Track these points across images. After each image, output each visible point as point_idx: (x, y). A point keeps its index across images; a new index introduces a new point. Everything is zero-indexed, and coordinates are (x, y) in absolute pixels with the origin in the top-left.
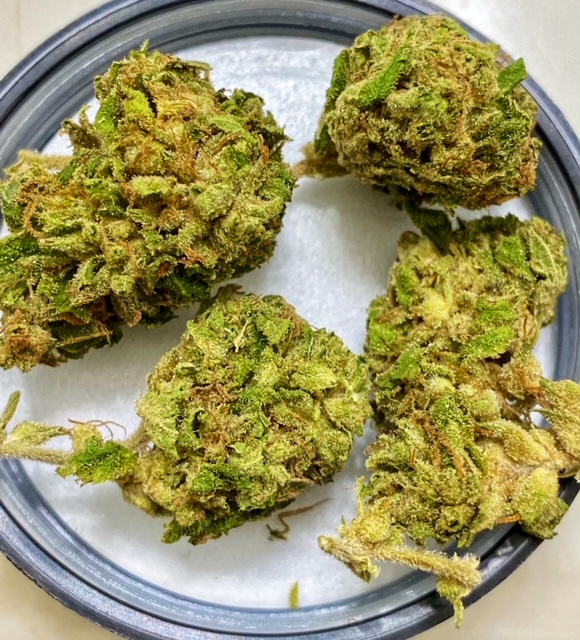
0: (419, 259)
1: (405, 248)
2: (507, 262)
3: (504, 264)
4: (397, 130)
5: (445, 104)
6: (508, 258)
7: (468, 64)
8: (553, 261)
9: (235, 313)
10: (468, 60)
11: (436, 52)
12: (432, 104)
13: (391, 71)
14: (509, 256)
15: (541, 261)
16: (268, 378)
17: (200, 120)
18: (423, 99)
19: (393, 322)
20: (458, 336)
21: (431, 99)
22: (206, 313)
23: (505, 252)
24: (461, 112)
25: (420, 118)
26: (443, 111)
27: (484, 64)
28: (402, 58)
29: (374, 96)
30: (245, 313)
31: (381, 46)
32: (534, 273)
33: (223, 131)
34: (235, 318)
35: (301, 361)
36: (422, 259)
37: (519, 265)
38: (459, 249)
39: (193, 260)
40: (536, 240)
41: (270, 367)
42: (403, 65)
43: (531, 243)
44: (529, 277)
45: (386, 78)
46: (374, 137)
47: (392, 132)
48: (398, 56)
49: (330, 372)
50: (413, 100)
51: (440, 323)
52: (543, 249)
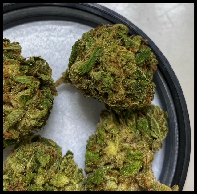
0: (107, 125)
1: (103, 118)
2: (142, 130)
3: (141, 130)
4: (94, 85)
5: (112, 79)
6: (142, 128)
7: (122, 62)
8: (160, 131)
9: (28, 151)
10: (122, 60)
11: (110, 56)
12: (106, 80)
13: (92, 61)
14: (143, 127)
15: (155, 130)
16: (40, 181)
17: (11, 79)
18: (103, 77)
19: (96, 151)
20: (119, 165)
21: (106, 77)
22: (17, 149)
23: (141, 125)
24: (119, 82)
25: (102, 84)
26: (111, 83)
27: (130, 61)
28: (97, 55)
29: (84, 72)
30: (32, 152)
31: (89, 46)
32: (152, 136)
33: (22, 83)
34: (28, 154)
35: (54, 174)
36: (108, 125)
37: (146, 132)
38: (123, 121)
39: (8, 136)
40: (153, 121)
41: (41, 177)
42: (97, 58)
43: (152, 122)
44: (150, 138)
45: (90, 64)
46: (85, 87)
47: (92, 86)
48: (95, 54)
49: (66, 178)
50: (99, 77)
51: (113, 157)
52: (156, 125)
